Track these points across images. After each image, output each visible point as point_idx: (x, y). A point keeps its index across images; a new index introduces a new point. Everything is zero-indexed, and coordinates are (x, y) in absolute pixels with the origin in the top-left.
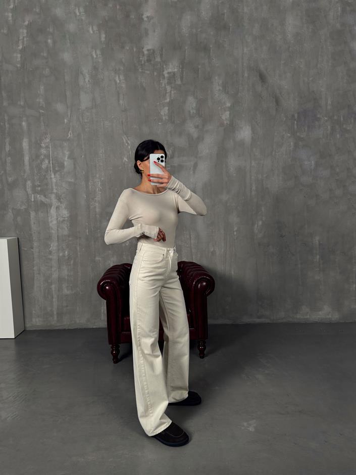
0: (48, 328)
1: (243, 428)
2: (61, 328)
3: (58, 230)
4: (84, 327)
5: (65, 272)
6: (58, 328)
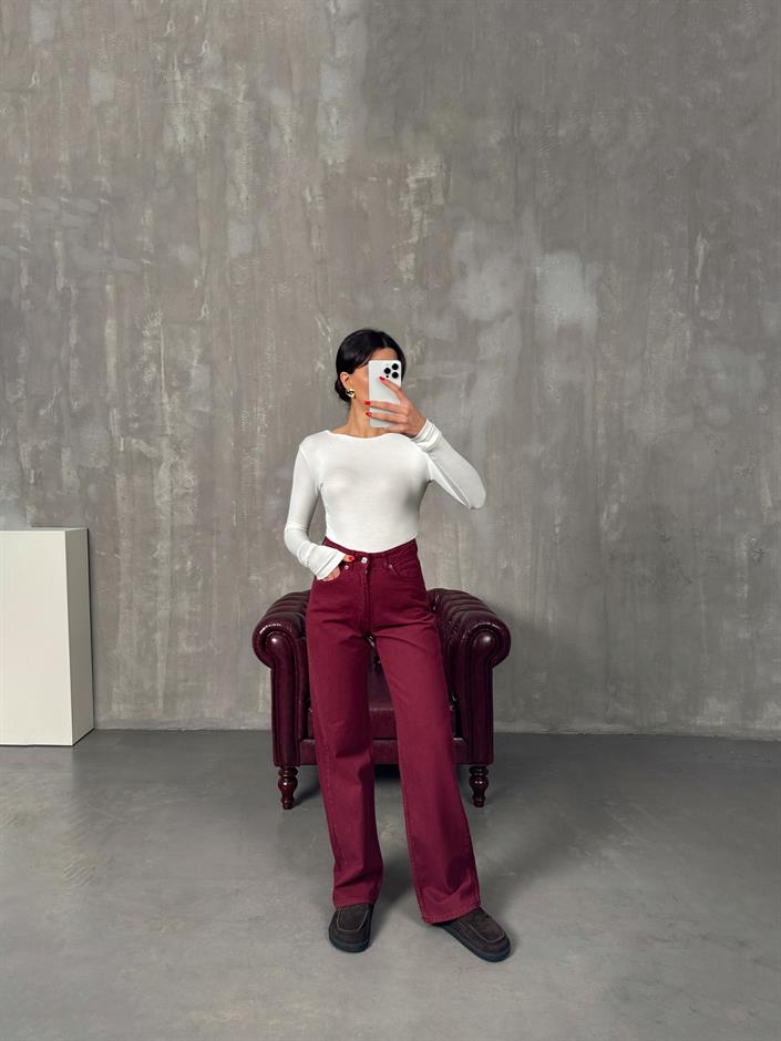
0: (144, 727)
2: (172, 727)
3: (172, 514)
4: (223, 726)
5: (185, 606)
6: (165, 727)
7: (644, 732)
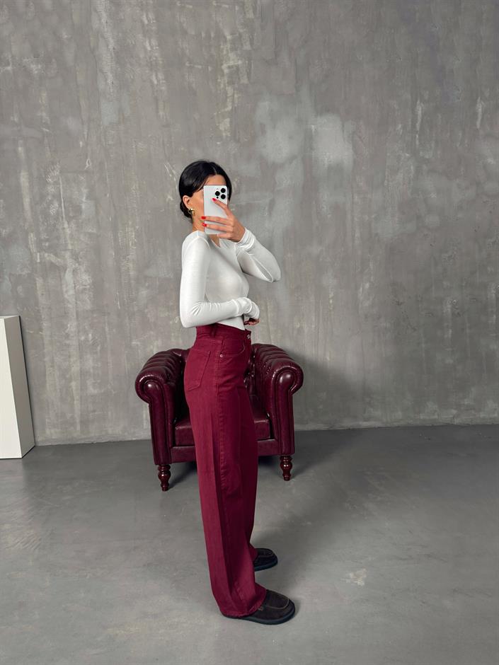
0: (68, 443)
1: (348, 581)
2: (87, 441)
3: (76, 303)
4: (120, 439)
5: (90, 363)
7: (388, 425)
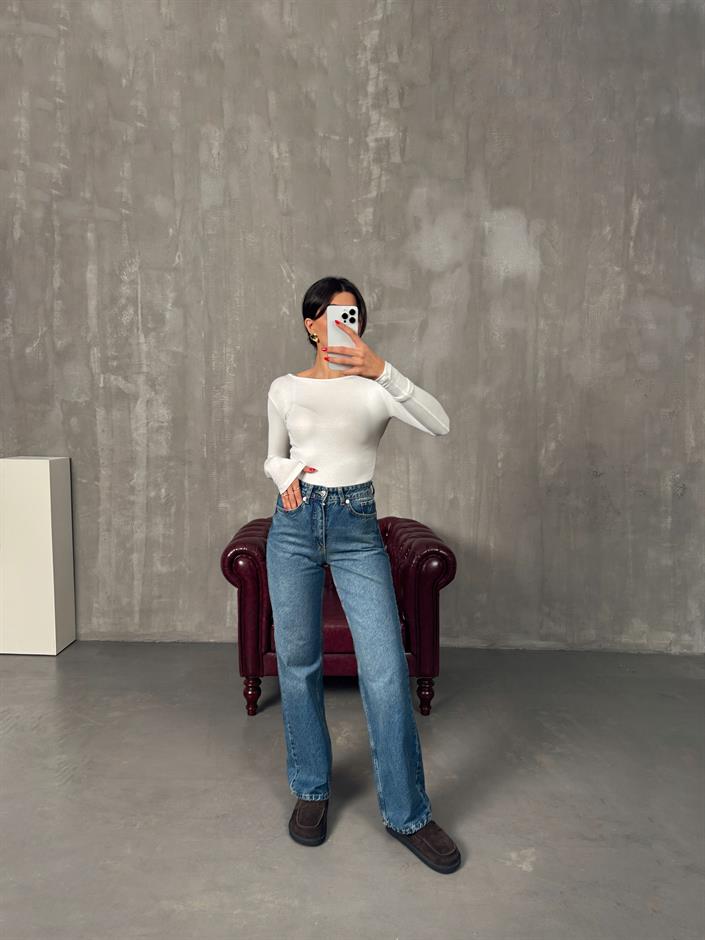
0: (121, 639)
1: (508, 863)
2: (147, 639)
3: (148, 446)
4: (194, 638)
5: (159, 530)
6: (141, 640)
